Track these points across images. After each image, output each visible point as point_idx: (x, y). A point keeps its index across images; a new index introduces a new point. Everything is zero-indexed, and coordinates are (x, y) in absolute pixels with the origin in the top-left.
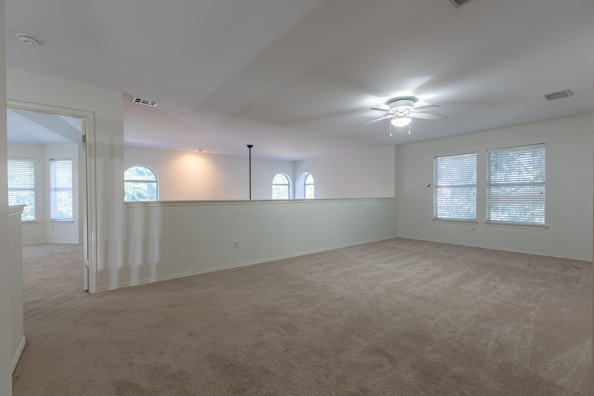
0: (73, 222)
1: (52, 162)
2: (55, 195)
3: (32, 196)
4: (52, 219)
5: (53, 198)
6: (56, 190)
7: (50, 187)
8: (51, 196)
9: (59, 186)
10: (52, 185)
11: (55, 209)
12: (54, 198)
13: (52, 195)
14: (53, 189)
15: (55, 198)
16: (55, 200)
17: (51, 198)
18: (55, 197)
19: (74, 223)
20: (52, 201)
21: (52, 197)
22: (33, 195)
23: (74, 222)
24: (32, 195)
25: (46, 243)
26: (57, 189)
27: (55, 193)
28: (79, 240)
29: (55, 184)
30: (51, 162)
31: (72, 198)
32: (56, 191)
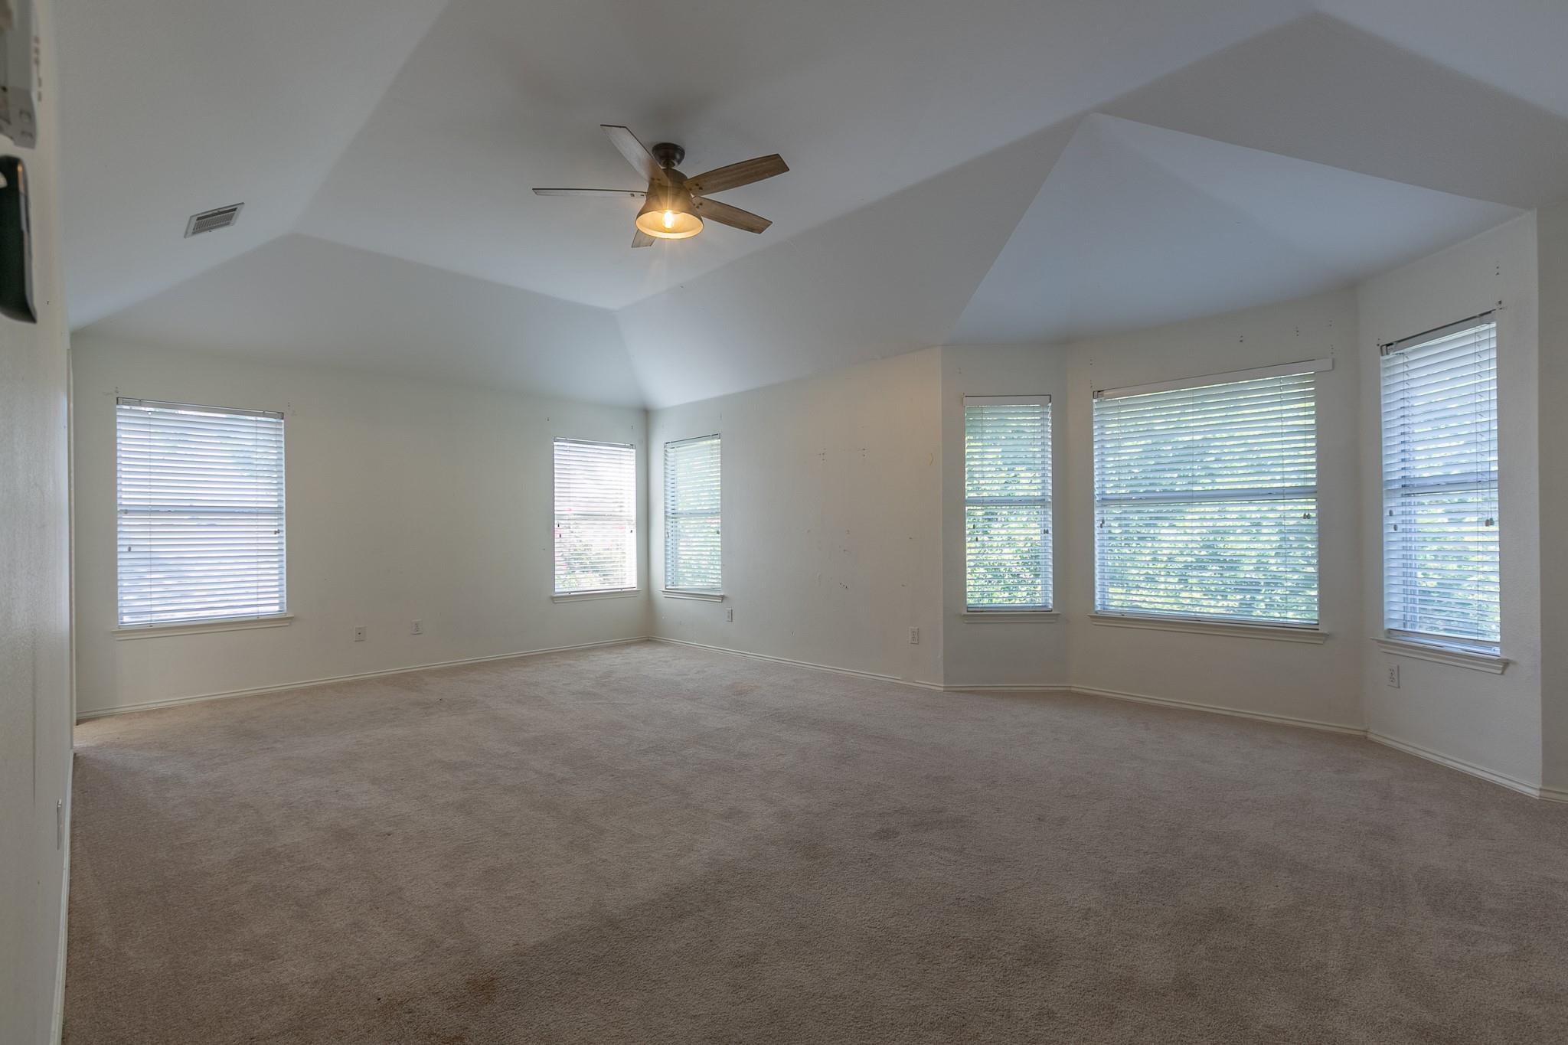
0: (1506, 664)
1: (1391, 355)
2: (1403, 513)
3: (1306, 522)
4: (1390, 630)
5: (1395, 528)
6: (1409, 488)
7: (1381, 475)
8: (1385, 522)
9: (1424, 468)
10: (1393, 468)
11: (1405, 583)
12: (1400, 527)
13: (1391, 513)
14: (1397, 486)
15: (1404, 531)
16: (1404, 540)
17: (1385, 531)
18: (1403, 522)
19: (1506, 672)
20: (1393, 542)
21: (1393, 522)
22: (1313, 515)
23: (1511, 667)
24: (1307, 517)
25: (1362, 742)
26: (1415, 483)
27: (1403, 504)
28: (1545, 781)
29: (1403, 460)
30: (1387, 357)
31: (1495, 528)
32: (1409, 495)
